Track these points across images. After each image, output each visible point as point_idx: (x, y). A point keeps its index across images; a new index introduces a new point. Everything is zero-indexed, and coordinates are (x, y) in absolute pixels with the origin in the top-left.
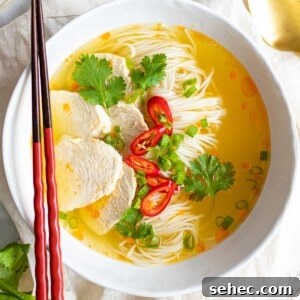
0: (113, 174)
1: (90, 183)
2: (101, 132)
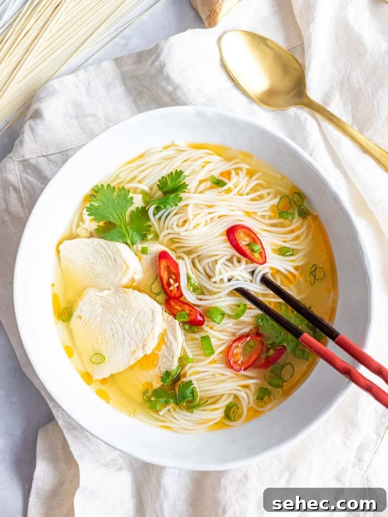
0: (153, 328)
1: (126, 342)
2: (133, 280)
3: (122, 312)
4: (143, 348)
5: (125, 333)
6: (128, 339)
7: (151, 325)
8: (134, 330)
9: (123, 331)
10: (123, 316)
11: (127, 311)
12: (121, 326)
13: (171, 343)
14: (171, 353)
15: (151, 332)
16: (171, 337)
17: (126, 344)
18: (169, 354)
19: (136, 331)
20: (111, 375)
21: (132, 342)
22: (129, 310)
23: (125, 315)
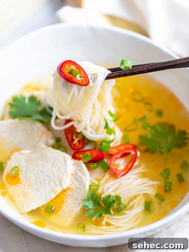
0: (66, 169)
3: (41, 162)
4: (60, 185)
5: (45, 176)
6: (48, 181)
7: (64, 167)
8: (52, 173)
9: (43, 176)
10: (42, 165)
11: (44, 161)
12: (42, 172)
13: (81, 178)
14: (83, 184)
15: (65, 172)
16: (80, 174)
17: (46, 184)
18: (81, 185)
19: (53, 173)
20: (38, 208)
21: (51, 182)
22: (46, 160)
23: (44, 164)
